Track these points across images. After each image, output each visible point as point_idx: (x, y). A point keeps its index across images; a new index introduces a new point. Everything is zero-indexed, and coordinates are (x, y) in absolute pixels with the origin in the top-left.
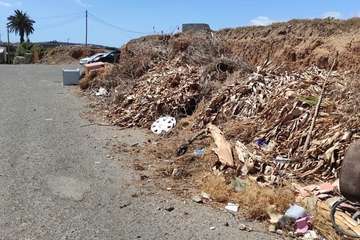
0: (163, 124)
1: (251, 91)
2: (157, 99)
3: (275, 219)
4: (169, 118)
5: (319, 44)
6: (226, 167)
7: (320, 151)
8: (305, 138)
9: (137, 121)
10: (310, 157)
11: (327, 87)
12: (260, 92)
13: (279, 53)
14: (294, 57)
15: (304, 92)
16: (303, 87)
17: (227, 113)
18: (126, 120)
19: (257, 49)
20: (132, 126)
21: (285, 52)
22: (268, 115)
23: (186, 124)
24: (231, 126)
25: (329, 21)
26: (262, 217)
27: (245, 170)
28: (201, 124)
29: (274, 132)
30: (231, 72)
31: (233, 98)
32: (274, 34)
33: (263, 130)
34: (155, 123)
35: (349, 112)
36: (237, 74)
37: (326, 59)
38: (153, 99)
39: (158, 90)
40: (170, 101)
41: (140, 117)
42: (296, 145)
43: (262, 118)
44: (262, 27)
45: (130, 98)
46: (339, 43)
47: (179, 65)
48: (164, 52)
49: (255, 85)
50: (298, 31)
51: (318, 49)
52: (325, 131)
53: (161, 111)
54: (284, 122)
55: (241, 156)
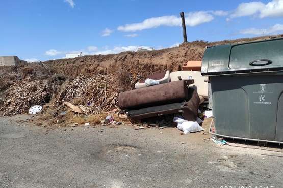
0: (35, 109)
1: (77, 87)
2: (27, 98)
3: (103, 122)
4: (37, 106)
5: (98, 65)
6: (80, 114)
7: (110, 101)
8: (104, 99)
9: (18, 111)
10: (107, 104)
11: (107, 80)
12: (81, 86)
13: (83, 70)
14: (89, 71)
15: (99, 83)
16: (99, 81)
17: (69, 97)
18: (11, 112)
19: (71, 69)
20: (16, 114)
21: (85, 70)
22: (88, 94)
23: (48, 107)
24: (74, 101)
25: (100, 56)
26: (98, 123)
27: (86, 114)
28: (57, 105)
29: (93, 99)
30: (65, 81)
31: (70, 91)
32: (78, 62)
33: (88, 99)
34: (30, 110)
35: (116, 87)
36: (67, 81)
37: (103, 71)
38: (24, 99)
39: (25, 94)
40: (35, 98)
41: (19, 109)
42: (102, 102)
43: (86, 96)
44: (71, 59)
45: (8, 101)
46: (106, 64)
47: (30, 81)
48: (18, 75)
49: (78, 84)
50: (89, 61)
51: (98, 68)
52: (110, 95)
53: (31, 104)
54: (95, 95)
55: (83, 110)
